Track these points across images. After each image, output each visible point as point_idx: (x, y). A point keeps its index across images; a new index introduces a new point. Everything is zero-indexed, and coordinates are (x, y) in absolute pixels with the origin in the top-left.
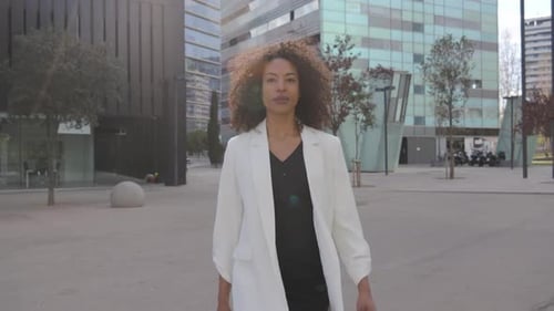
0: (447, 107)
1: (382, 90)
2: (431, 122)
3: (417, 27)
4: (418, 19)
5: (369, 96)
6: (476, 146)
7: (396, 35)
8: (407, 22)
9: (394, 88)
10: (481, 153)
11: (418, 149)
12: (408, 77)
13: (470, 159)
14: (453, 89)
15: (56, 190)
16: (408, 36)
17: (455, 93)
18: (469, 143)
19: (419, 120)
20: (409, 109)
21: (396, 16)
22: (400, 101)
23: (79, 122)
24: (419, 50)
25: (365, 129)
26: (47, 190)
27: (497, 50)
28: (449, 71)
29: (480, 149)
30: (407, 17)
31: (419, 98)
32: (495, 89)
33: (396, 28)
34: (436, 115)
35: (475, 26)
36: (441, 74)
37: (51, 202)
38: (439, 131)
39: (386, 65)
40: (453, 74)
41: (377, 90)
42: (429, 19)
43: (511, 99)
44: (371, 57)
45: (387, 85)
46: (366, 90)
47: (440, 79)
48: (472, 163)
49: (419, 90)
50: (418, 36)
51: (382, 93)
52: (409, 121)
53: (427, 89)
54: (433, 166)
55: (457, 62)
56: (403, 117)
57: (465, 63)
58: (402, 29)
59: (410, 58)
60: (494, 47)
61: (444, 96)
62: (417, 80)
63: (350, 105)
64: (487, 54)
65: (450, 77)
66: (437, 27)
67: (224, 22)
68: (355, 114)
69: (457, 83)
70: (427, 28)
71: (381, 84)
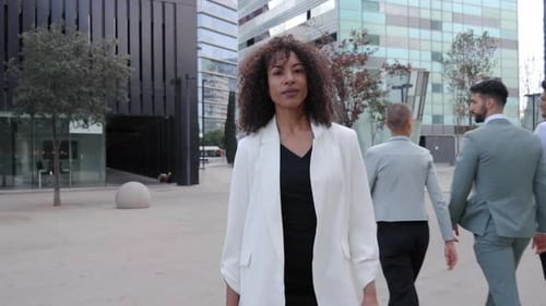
1: (399, 88)
2: (449, 120)
3: (435, 25)
4: (437, 16)
5: (385, 93)
7: (414, 33)
8: (425, 20)
9: (411, 86)
11: (437, 148)
12: (426, 74)
15: (62, 190)
16: (426, 33)
19: (437, 119)
20: (427, 108)
21: (413, 14)
22: (418, 99)
23: (86, 122)
24: (437, 48)
25: (381, 128)
26: (53, 190)
27: (517, 48)
28: (469, 69)
30: (425, 15)
31: (437, 97)
32: (516, 87)
33: (414, 27)
34: (454, 113)
35: (495, 22)
36: (461, 70)
37: (57, 203)
38: (458, 130)
39: (404, 63)
40: (473, 72)
41: (394, 88)
42: (448, 17)
43: (532, 97)
44: (389, 55)
45: (404, 82)
46: (383, 87)
47: (459, 76)
49: (437, 88)
50: (436, 35)
51: (400, 91)
52: (427, 120)
53: (446, 86)
54: (451, 165)
55: (478, 58)
56: (420, 115)
57: (487, 60)
58: (420, 27)
59: (428, 56)
60: (514, 45)
61: (464, 93)
62: (435, 78)
63: (365, 102)
64: (507, 52)
65: (470, 74)
66: (455, 25)
67: (241, 22)
68: (371, 112)
70: (445, 26)
71: (398, 80)
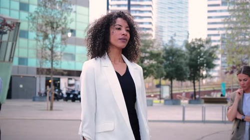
0: (49, 52)
2: (33, 63)
6: (70, 85)
10: (74, 91)
11: (21, 86)
13: (65, 96)
14: (55, 38)
17: (55, 41)
18: (64, 82)
19: (22, 61)
22: (10, 43)
29: (73, 88)
36: (46, 25)
38: (40, 71)
40: (55, 26)
47: (44, 29)
48: (66, 99)
49: (24, 34)
54: (34, 100)
55: (59, 16)
56: (11, 58)
57: (65, 18)
59: (17, 6)
61: (48, 43)
65: (52, 28)
69: (58, 33)
